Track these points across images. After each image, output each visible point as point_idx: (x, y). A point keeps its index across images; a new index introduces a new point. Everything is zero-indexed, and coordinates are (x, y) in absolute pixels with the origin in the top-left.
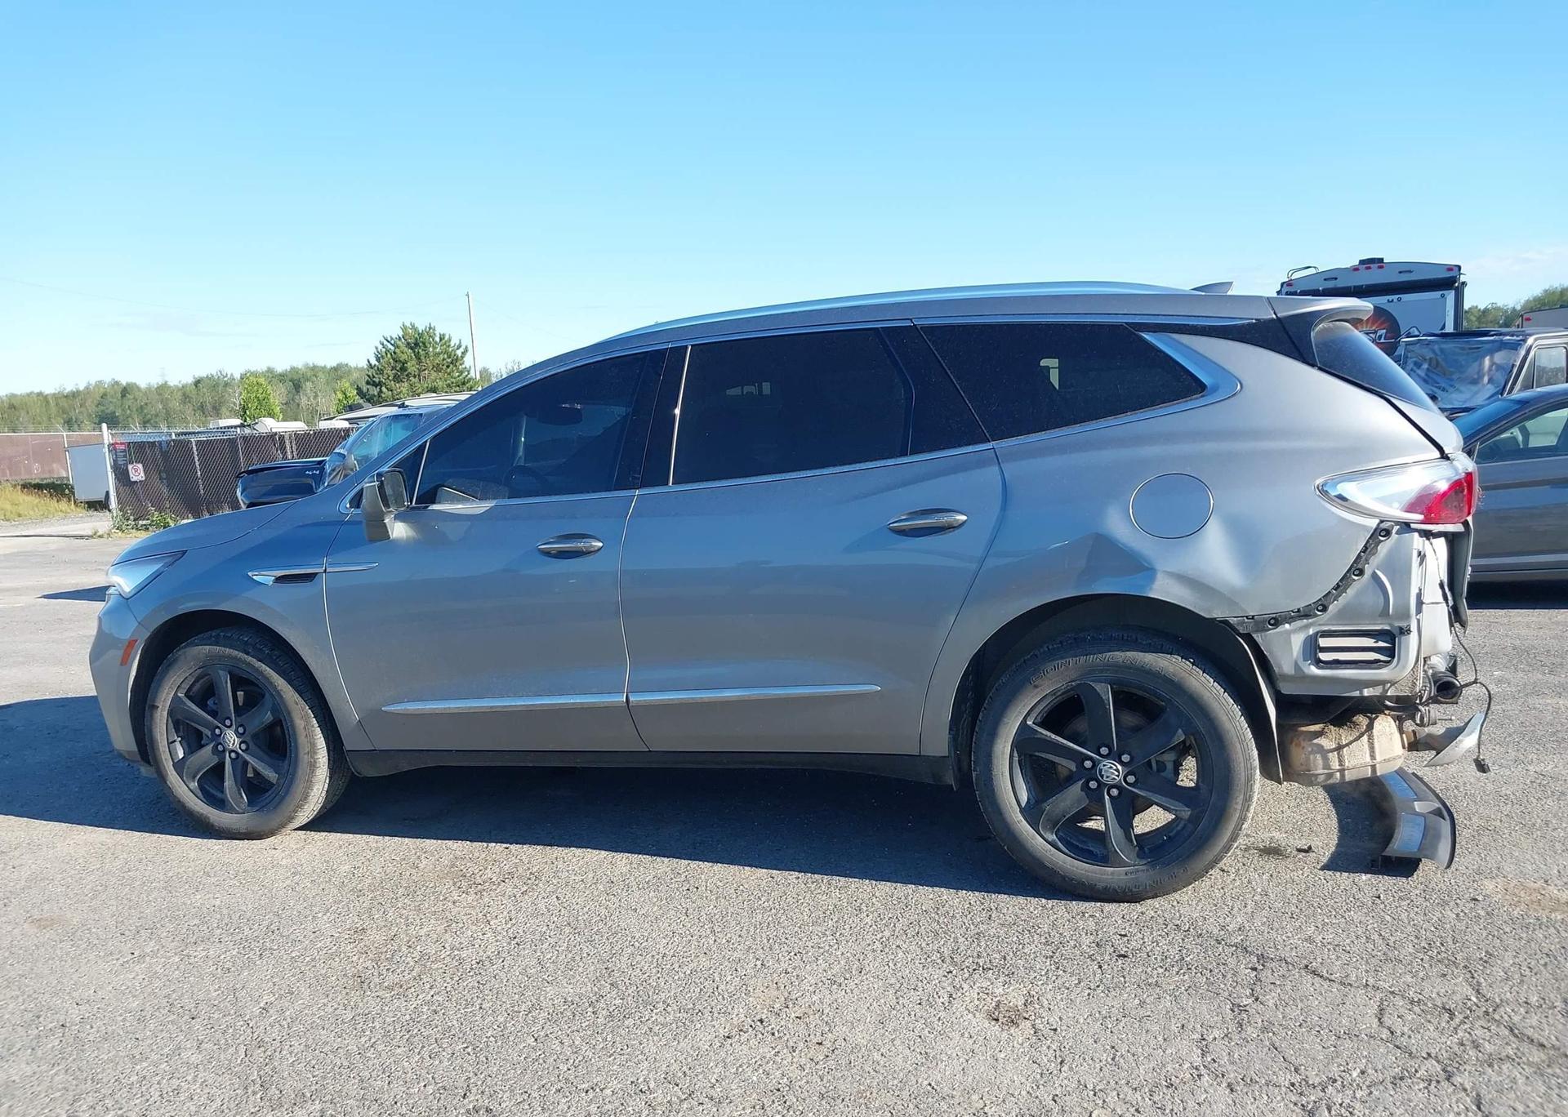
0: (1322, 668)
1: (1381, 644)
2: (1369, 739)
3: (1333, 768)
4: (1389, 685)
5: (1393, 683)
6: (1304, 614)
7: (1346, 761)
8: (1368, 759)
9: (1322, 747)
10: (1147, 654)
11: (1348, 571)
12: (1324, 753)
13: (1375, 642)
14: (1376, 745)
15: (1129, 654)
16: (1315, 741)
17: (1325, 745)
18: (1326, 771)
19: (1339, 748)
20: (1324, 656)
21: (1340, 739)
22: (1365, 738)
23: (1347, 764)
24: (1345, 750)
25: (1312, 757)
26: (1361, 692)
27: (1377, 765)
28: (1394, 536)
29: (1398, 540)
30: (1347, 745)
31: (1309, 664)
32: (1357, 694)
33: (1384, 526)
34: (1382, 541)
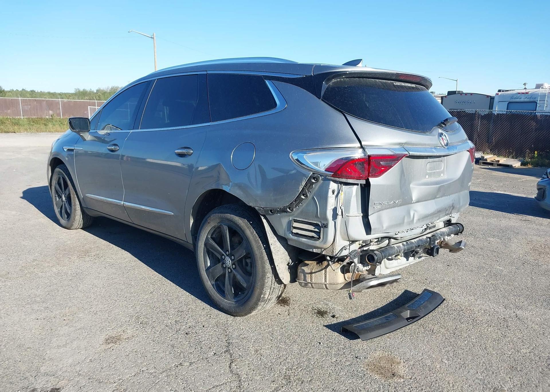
0: (293, 235)
1: (316, 230)
2: (325, 272)
3: (308, 281)
4: (323, 249)
5: (325, 249)
6: (283, 211)
7: (313, 279)
8: (324, 281)
9: (304, 271)
10: (237, 217)
11: (299, 194)
12: (305, 274)
13: (314, 229)
14: (328, 276)
15: (232, 215)
16: (302, 268)
17: (306, 271)
18: (304, 282)
19: (311, 273)
20: (295, 231)
21: (312, 269)
22: (324, 271)
23: (313, 281)
24: (313, 274)
25: (300, 274)
26: (313, 250)
27: (327, 285)
28: (321, 181)
29: (323, 183)
30: (315, 273)
31: (289, 233)
32: (311, 250)
33: (315, 175)
34: (314, 183)
